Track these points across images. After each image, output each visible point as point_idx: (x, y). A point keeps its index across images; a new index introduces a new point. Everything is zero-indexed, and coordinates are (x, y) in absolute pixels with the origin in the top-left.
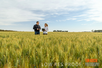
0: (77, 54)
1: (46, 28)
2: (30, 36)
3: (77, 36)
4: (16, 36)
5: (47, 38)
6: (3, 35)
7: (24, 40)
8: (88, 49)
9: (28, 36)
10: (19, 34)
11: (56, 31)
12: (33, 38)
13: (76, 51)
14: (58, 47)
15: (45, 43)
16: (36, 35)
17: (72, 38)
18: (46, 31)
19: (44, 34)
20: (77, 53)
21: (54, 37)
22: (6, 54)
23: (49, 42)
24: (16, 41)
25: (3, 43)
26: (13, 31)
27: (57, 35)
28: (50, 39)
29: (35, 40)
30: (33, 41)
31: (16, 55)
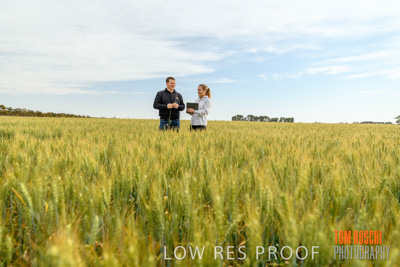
0: (334, 203)
2: (140, 135)
3: (335, 139)
4: (88, 134)
6: (37, 128)
7: (118, 149)
8: (382, 188)
9: (131, 136)
10: (98, 128)
11: (245, 119)
12: (153, 141)
13: (330, 192)
14: (253, 177)
15: (201, 160)
16: (162, 132)
17: (313, 145)
19: (195, 127)
20: (337, 200)
22: (52, 195)
24: (90, 150)
25: (39, 158)
26: (76, 116)
27: (250, 133)
28: (220, 147)
29: (158, 148)
30: (153, 154)
31: (92, 200)
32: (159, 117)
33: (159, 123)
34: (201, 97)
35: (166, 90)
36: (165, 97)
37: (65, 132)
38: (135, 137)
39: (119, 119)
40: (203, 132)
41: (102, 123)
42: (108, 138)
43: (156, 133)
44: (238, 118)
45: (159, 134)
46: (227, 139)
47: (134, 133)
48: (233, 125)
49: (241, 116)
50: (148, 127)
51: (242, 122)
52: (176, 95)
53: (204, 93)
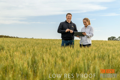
5: (93, 56)
9: (44, 50)
10: (24, 45)
11: (117, 40)
21: (113, 54)
28: (102, 58)
32: (61, 39)
33: (61, 42)
35: (66, 22)
36: (65, 26)
37: (6, 48)
38: (47, 51)
39: (36, 39)
40: (90, 48)
41: (26, 41)
42: (31, 51)
43: (60, 48)
44: (112, 39)
45: (61, 49)
46: (106, 53)
47: (46, 48)
48: (109, 43)
49: (114, 38)
50: (54, 44)
51: (115, 41)
52: (72, 24)
53: (88, 24)
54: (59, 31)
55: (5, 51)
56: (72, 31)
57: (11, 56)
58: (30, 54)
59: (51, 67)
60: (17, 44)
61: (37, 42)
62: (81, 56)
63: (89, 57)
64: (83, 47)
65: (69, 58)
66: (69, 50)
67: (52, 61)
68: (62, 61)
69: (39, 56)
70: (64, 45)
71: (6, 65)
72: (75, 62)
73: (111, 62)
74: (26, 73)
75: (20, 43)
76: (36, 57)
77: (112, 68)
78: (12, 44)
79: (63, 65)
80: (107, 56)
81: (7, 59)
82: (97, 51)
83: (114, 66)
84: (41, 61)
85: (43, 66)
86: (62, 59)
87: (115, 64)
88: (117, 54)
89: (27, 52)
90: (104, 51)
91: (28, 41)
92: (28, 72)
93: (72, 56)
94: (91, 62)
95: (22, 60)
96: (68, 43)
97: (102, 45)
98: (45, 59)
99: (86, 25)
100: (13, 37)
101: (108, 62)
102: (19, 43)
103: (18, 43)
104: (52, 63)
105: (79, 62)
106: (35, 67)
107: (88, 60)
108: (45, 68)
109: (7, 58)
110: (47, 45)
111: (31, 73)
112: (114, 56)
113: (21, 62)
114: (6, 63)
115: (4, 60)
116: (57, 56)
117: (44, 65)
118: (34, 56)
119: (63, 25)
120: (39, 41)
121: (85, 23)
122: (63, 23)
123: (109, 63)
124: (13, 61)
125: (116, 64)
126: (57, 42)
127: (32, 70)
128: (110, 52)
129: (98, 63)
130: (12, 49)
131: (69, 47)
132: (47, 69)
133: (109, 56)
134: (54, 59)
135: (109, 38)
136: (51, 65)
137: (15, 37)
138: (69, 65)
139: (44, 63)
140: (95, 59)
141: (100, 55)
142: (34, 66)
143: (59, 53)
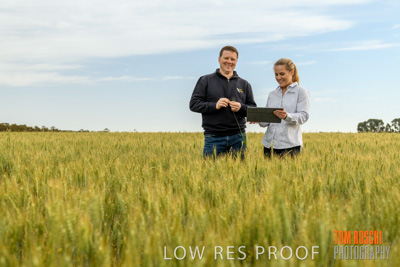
1: (286, 103)
5: (310, 186)
9: (147, 170)
10: (78, 153)
11: (387, 129)
16: (209, 161)
18: (292, 124)
23: (332, 219)
28: (340, 192)
29: (210, 199)
32: (202, 130)
33: (202, 142)
34: (283, 88)
35: (218, 74)
37: (18, 166)
38: (155, 172)
39: (116, 134)
40: (298, 160)
41: (84, 142)
42: (102, 174)
43: (198, 163)
44: (371, 126)
45: (204, 166)
46: (353, 175)
47: (154, 165)
48: (363, 141)
49: (377, 122)
50: (180, 150)
51: (381, 135)
52: (238, 84)
53: (290, 78)
54: (194, 106)
55: (14, 178)
56: (236, 105)
57: (35, 194)
58: (100, 186)
59: (172, 228)
60: (53, 151)
61: (123, 143)
62: (269, 186)
63: (297, 189)
64: (275, 158)
65: (232, 197)
66: (229, 169)
67: (175, 206)
68: (206, 207)
69: (130, 190)
70: (212, 152)
71: (20, 225)
72: (252, 207)
73: (369, 206)
74: (87, 249)
75: (66, 147)
76: (120, 196)
77: (373, 224)
78: (39, 154)
79: (212, 220)
80: (358, 185)
81: (22, 204)
82: (322, 168)
83: (382, 218)
84: (138, 208)
85: (143, 223)
86: (208, 200)
87: (384, 211)
88: (388, 177)
89: (89, 179)
90: (345, 169)
91: (92, 143)
92: (94, 247)
93: (242, 188)
94: (305, 208)
95: (73, 206)
96: (224, 143)
97: (340, 149)
98: (149, 200)
99: (284, 84)
100: (41, 127)
101: (359, 206)
102: (62, 148)
103: (58, 148)
104: (175, 213)
105: (264, 209)
106: (119, 227)
107: (294, 199)
108: (152, 232)
109: (23, 200)
110: (157, 152)
111: (103, 249)
112: (379, 186)
113: (69, 212)
114: (20, 216)
115: (15, 206)
116: (191, 190)
117: (146, 220)
118: (113, 191)
119: (207, 87)
120: (128, 141)
121: (279, 77)
122: (207, 77)
123: (363, 207)
124: (44, 210)
125: (387, 210)
126: (187, 141)
127: (108, 237)
128: (368, 171)
129: (328, 209)
130: (38, 171)
131: (230, 159)
132: (158, 234)
133: (362, 184)
134: (180, 200)
135: (360, 125)
136: (172, 220)
137: (46, 130)
138: (231, 219)
139: (148, 213)
140: (316, 195)
141: (332, 182)
142: (115, 226)
143: (198, 180)
